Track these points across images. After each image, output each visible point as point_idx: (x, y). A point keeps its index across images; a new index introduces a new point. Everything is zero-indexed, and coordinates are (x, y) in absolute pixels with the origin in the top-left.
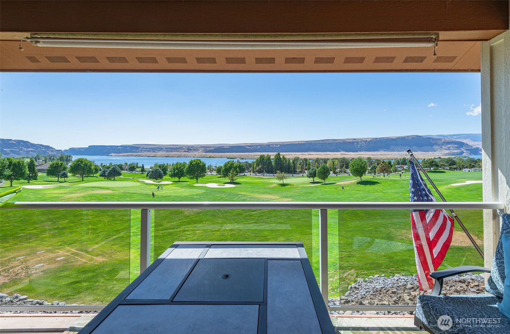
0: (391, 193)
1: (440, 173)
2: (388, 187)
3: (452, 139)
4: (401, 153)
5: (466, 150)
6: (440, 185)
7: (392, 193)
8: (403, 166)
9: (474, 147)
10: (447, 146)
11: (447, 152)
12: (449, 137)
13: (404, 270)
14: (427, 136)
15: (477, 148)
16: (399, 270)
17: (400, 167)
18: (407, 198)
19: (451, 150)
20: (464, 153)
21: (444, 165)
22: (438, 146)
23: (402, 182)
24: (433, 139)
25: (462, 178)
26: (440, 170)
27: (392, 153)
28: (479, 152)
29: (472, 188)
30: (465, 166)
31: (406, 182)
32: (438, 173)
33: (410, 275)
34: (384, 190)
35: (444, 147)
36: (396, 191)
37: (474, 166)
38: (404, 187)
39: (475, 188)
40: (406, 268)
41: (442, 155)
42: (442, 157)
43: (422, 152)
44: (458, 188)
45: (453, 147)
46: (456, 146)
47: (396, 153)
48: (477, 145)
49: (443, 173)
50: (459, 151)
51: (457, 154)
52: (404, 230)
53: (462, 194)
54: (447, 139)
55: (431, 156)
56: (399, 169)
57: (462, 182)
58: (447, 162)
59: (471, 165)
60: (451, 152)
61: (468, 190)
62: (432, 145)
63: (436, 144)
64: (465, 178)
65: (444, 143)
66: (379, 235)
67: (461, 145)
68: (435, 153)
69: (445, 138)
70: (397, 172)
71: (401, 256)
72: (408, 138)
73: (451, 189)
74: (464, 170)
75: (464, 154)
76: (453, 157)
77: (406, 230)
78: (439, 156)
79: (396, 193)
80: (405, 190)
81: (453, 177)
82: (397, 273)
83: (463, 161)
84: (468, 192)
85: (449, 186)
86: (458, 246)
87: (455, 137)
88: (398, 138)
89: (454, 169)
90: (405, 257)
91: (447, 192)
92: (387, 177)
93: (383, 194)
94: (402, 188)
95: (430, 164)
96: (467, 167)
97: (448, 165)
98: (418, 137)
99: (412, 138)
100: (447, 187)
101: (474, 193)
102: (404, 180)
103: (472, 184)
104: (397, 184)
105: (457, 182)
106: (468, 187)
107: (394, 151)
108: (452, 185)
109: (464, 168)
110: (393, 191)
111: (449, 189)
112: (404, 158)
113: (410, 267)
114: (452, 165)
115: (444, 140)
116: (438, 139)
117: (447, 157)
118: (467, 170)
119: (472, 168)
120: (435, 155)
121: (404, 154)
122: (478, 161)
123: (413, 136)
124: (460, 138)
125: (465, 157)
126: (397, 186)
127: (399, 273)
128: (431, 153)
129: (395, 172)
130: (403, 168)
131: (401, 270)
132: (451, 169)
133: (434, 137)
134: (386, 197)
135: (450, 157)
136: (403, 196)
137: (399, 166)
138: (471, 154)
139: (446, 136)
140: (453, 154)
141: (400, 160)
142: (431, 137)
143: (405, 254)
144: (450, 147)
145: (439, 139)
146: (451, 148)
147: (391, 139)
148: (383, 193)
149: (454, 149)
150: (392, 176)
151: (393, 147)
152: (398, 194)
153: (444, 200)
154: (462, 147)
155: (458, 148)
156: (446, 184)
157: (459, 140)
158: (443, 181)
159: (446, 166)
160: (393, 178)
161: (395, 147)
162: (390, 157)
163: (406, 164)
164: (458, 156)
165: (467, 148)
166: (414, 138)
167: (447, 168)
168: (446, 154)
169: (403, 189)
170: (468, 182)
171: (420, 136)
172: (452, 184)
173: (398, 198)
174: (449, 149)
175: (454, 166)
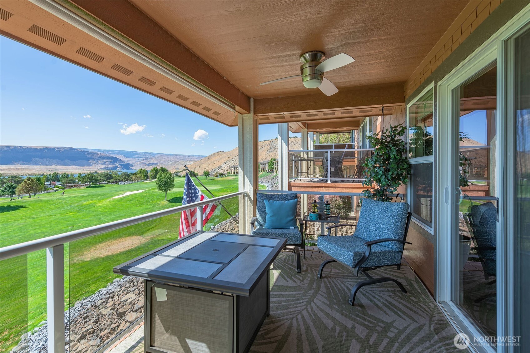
0: (44, 217)
1: (100, 188)
2: (38, 210)
3: (107, 154)
4: (48, 167)
5: (120, 165)
6: (102, 200)
7: (46, 216)
8: (54, 182)
9: (126, 162)
10: (103, 161)
11: (103, 166)
12: (105, 152)
13: (83, 294)
14: (82, 150)
15: (128, 163)
16: (78, 297)
17: (50, 185)
18: (68, 219)
19: (106, 165)
20: (118, 167)
21: (102, 180)
22: (94, 161)
23: (59, 201)
24: (89, 153)
25: (121, 191)
26: (99, 185)
27: (35, 167)
28: (131, 167)
29: (131, 198)
30: (121, 180)
31: (64, 201)
32: (98, 188)
33: (92, 294)
34: (33, 214)
35: (100, 162)
36: (52, 213)
37: (127, 180)
38: (62, 207)
39: (134, 197)
40: (85, 290)
41: (98, 169)
42: (97, 172)
43: (77, 167)
44: (120, 200)
45: (108, 162)
46: (111, 161)
47: (42, 167)
48: (128, 160)
49: (103, 188)
50: (114, 166)
51: (112, 169)
52: (74, 253)
53: (124, 204)
54: (103, 154)
55: (86, 171)
56: (49, 187)
57: (122, 194)
58: (104, 176)
59: (125, 178)
60: (107, 167)
61: (128, 201)
62: (88, 159)
63: (92, 158)
64: (123, 190)
65: (100, 157)
66: (39, 271)
67: (115, 160)
68: (90, 167)
69: (101, 153)
70: (46, 191)
71: (76, 281)
72: (59, 149)
73: (114, 201)
74: (120, 183)
75: (118, 169)
76: (109, 171)
77: (77, 252)
78: (95, 170)
79: (52, 215)
80: (63, 211)
81: (113, 191)
82: (76, 301)
83: (118, 175)
84: (128, 202)
85: (112, 199)
86: (130, 249)
87: (110, 152)
88: (45, 149)
89: (111, 183)
90: (82, 280)
91: (111, 205)
92: (34, 198)
93: (32, 220)
94: (59, 208)
95: (90, 179)
96: (122, 181)
97: (105, 180)
98: (71, 149)
99: (64, 150)
100: (110, 200)
101: (132, 202)
102: (61, 199)
103: (131, 195)
104: (51, 204)
105: (118, 195)
106: (128, 198)
107: (39, 165)
108: (115, 197)
109: (120, 181)
110: (48, 214)
111: (112, 202)
112: (55, 173)
113: (89, 288)
114: (110, 179)
115: (99, 154)
116: (93, 153)
117: (103, 171)
118: (123, 183)
119: (126, 181)
120: (91, 169)
121: (53, 169)
122: (130, 175)
123: (65, 148)
124: (115, 154)
125: (119, 171)
126: (52, 207)
127: (78, 299)
128: (86, 167)
129: (44, 191)
130: (55, 185)
131: (80, 295)
132: (108, 183)
133: (90, 151)
134: (38, 223)
135: (106, 171)
136: (62, 218)
137: (48, 183)
138: (124, 169)
139: (102, 151)
140: (108, 169)
141: (50, 176)
142: (87, 150)
143: (81, 277)
144: (105, 162)
145: (95, 153)
146: (107, 163)
147: (34, 149)
148: (32, 218)
149: (109, 164)
150: (43, 196)
151: (37, 159)
152: (55, 216)
153: (213, 196)
154: (117, 162)
155: (113, 163)
156: (108, 198)
157: (113, 156)
158: (105, 195)
159: (104, 180)
160: (45, 198)
161: (41, 159)
162: (33, 172)
163: (58, 180)
164: (113, 171)
165: (120, 163)
166: (67, 150)
167: (105, 182)
168: (102, 169)
169: (61, 210)
170: (128, 194)
171: (75, 149)
172: (113, 196)
173: (56, 221)
174: (104, 163)
175: (112, 180)
